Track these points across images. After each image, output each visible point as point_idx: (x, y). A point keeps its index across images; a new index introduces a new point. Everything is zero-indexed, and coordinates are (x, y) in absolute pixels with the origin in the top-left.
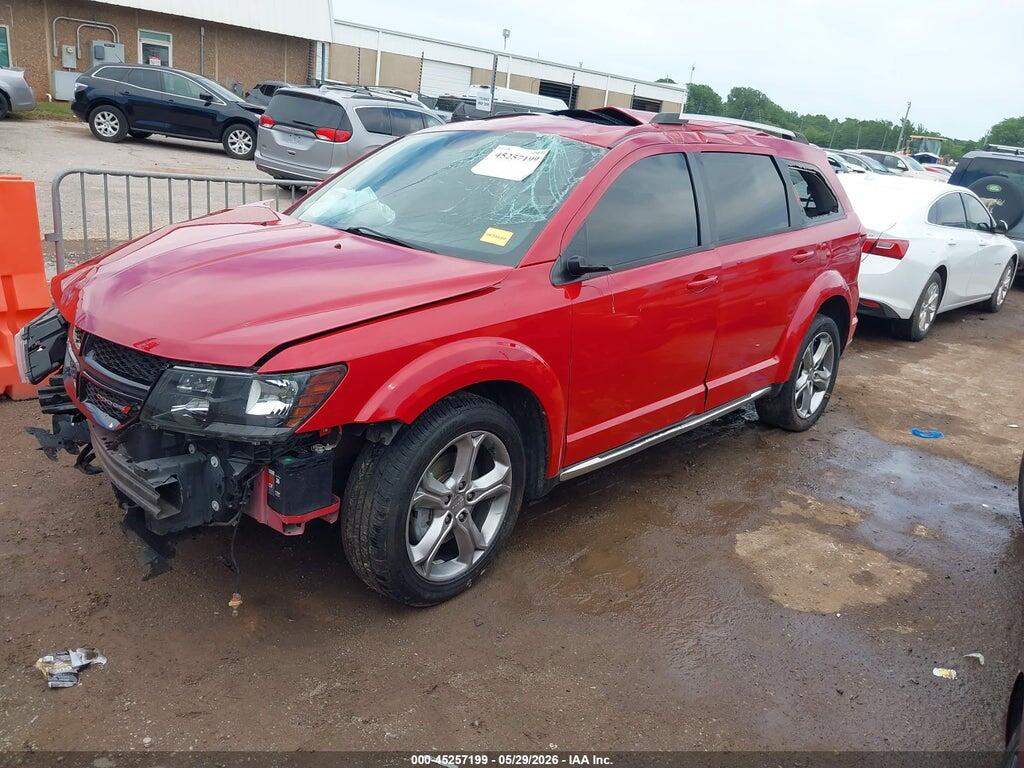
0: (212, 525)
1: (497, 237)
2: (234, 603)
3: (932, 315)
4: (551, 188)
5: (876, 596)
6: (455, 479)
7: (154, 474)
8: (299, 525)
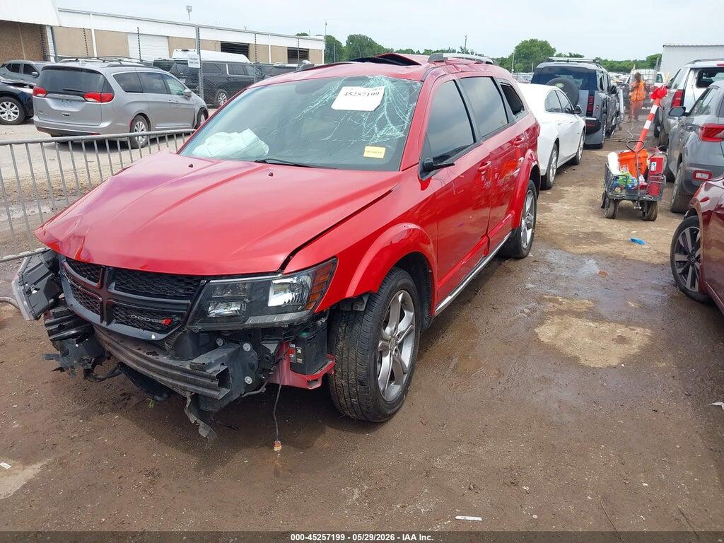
0: (245, 395)
1: (375, 152)
2: (278, 448)
3: (555, 170)
4: (397, 113)
5: (634, 349)
6: (390, 326)
7: (210, 365)
8: (316, 380)
